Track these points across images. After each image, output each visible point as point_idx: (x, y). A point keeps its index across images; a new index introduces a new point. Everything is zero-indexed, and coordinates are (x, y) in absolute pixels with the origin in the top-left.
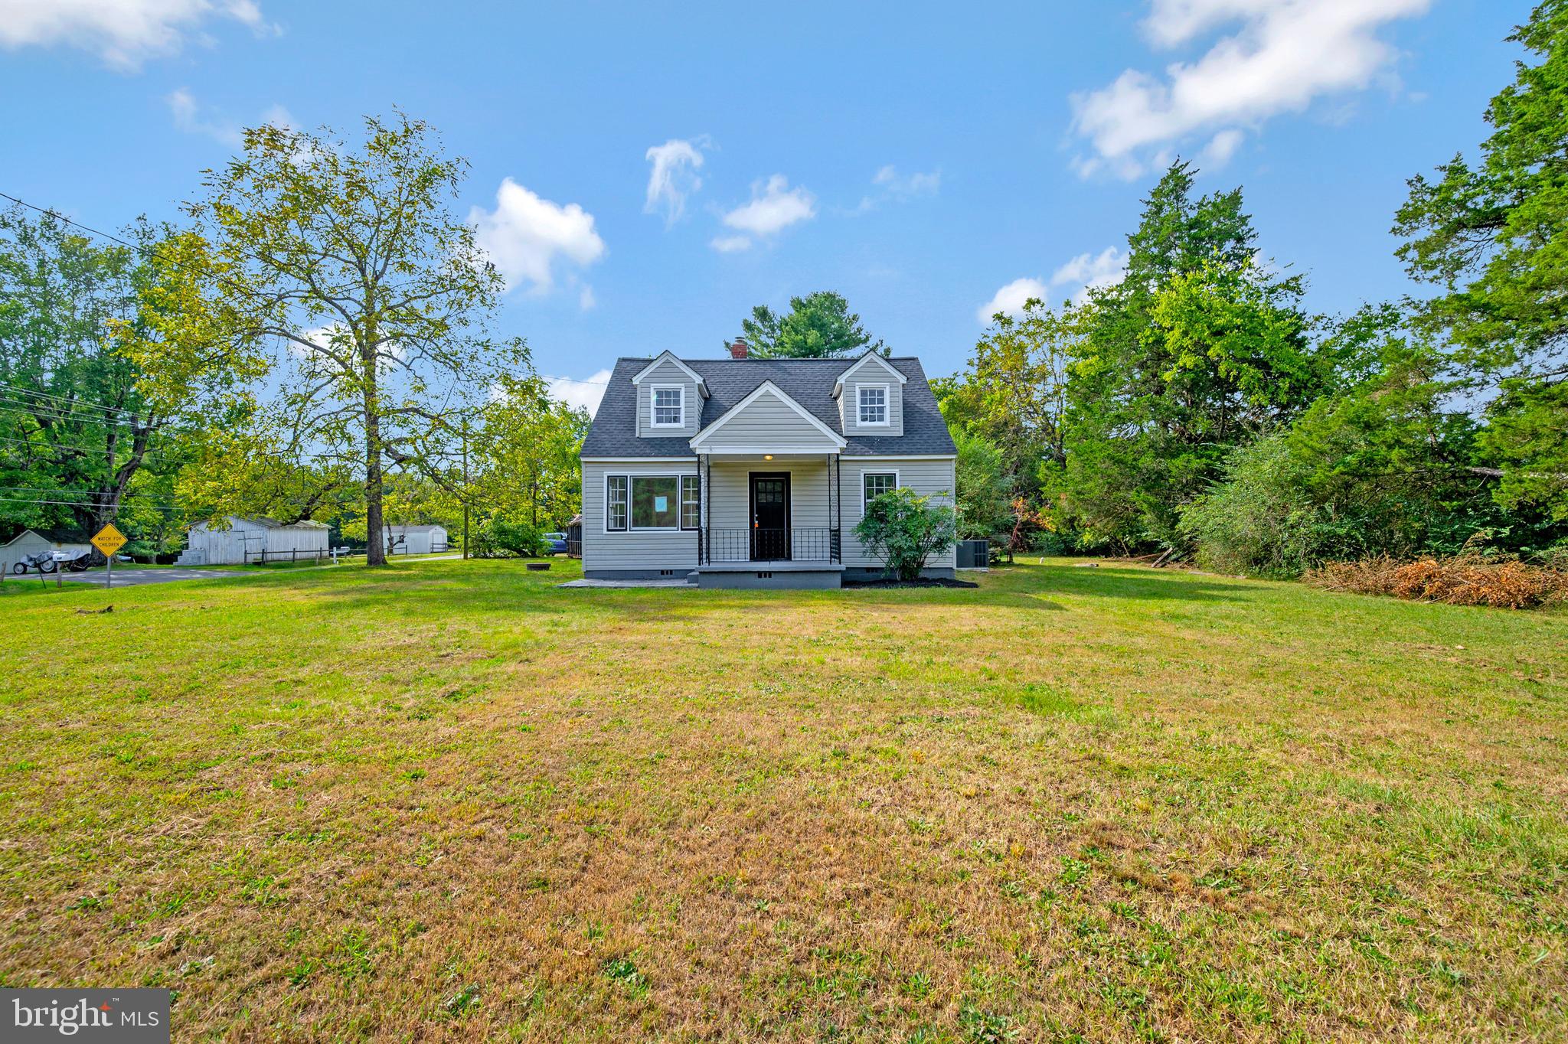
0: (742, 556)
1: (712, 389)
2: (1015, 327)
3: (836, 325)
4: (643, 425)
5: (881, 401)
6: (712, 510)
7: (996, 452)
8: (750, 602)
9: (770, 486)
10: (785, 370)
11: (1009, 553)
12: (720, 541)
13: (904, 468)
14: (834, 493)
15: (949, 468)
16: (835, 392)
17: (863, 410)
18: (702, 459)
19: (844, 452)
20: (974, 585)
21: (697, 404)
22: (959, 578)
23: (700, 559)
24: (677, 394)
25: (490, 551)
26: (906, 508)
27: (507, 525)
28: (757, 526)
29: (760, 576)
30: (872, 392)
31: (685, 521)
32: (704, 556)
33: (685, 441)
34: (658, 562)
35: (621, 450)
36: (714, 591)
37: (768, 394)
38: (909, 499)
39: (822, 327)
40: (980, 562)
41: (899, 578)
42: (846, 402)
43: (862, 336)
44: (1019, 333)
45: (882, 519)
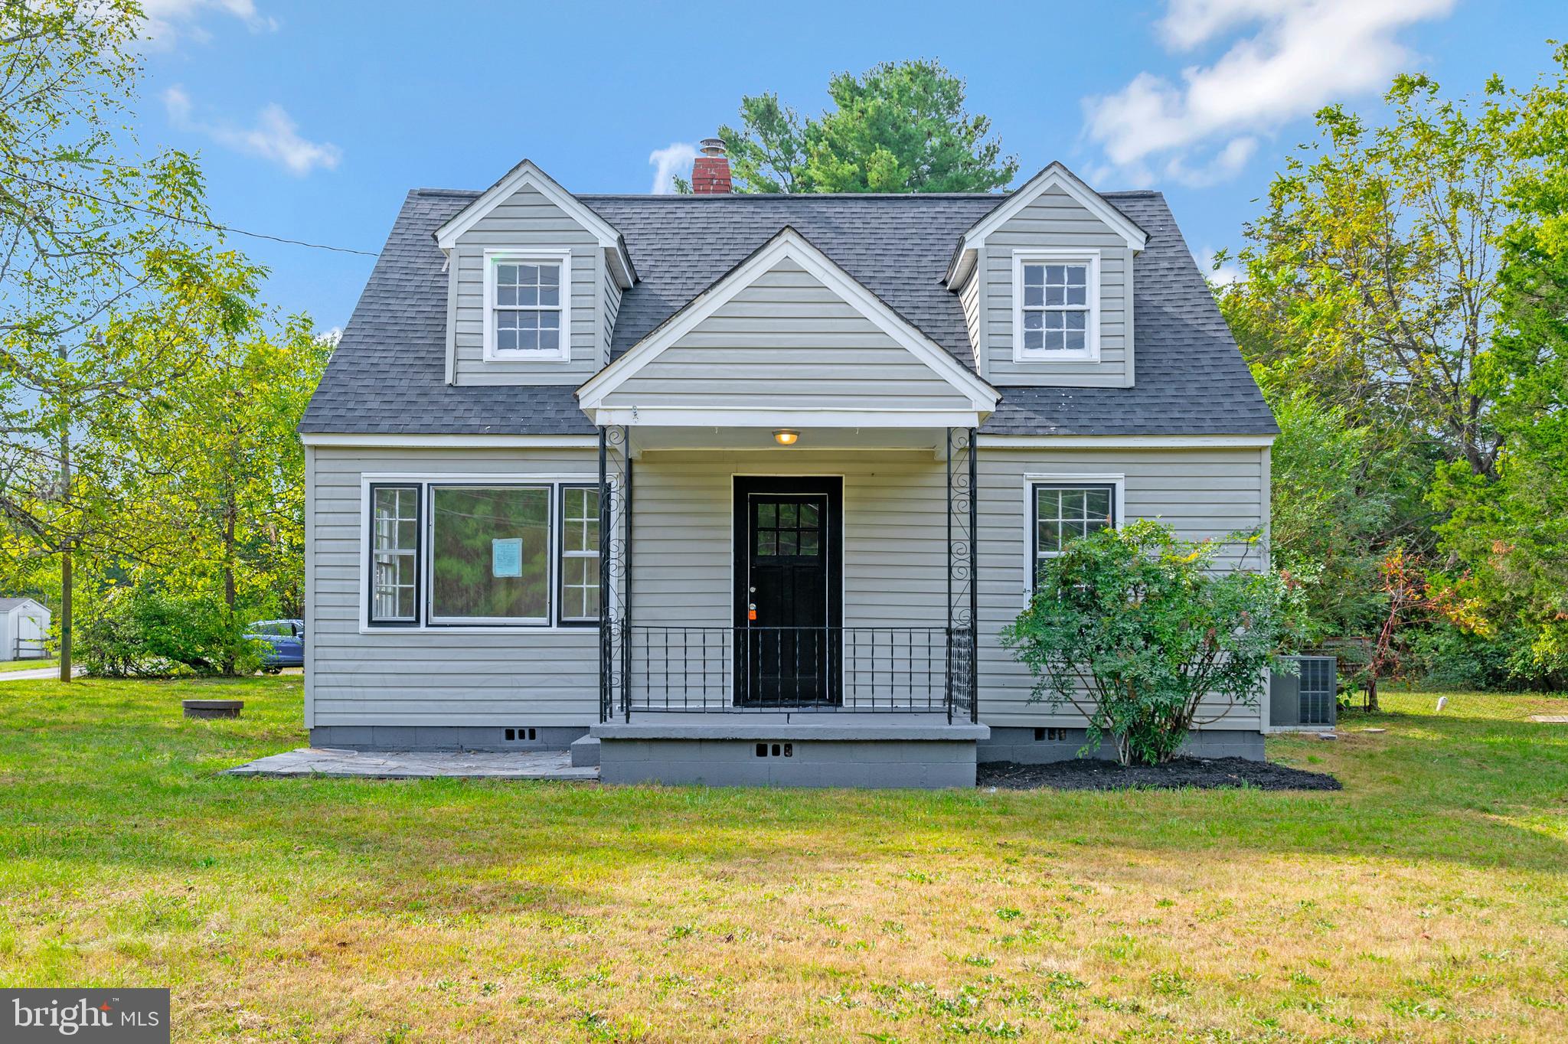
0: (714, 693)
1: (641, 267)
2: (1368, 141)
3: (935, 142)
4: (463, 353)
5: (1079, 296)
6: (637, 574)
7: (1349, 434)
8: (736, 834)
9: (788, 514)
10: (827, 221)
11: (1371, 689)
12: (657, 654)
13: (1139, 470)
14: (961, 533)
15: (1254, 469)
16: (955, 278)
17: (1031, 317)
18: (614, 441)
19: (990, 424)
20: (1328, 783)
21: (602, 301)
22: (1272, 755)
23: (605, 703)
24: (551, 275)
25: (127, 661)
26: (1151, 575)
27: (168, 601)
28: (752, 615)
29: (761, 751)
30: (1055, 272)
31: (568, 601)
32: (617, 693)
33: (570, 393)
34: (499, 707)
35: (404, 418)
36: (639, 793)
37: (787, 268)
38: (1158, 551)
39: (904, 144)
40: (1314, 713)
41: (1125, 761)
42: (987, 296)
43: (998, 167)
44: (1375, 155)
45: (1090, 603)
